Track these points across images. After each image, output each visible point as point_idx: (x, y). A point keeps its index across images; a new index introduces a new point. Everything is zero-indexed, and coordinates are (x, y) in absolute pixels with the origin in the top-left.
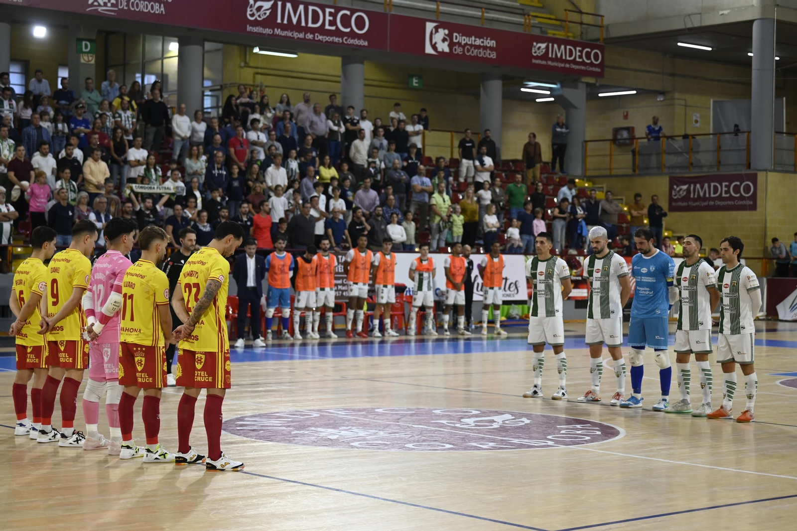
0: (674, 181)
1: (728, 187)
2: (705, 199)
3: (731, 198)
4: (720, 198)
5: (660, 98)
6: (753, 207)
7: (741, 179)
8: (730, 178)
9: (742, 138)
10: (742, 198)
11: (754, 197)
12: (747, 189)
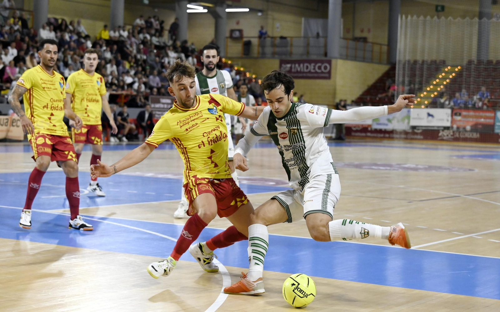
0: (282, 62)
1: (315, 66)
2: (300, 72)
3: (316, 72)
4: (310, 72)
5: (260, 14)
6: (329, 78)
7: (322, 62)
8: (316, 62)
9: (322, 40)
10: (322, 72)
11: (329, 72)
12: (326, 68)
